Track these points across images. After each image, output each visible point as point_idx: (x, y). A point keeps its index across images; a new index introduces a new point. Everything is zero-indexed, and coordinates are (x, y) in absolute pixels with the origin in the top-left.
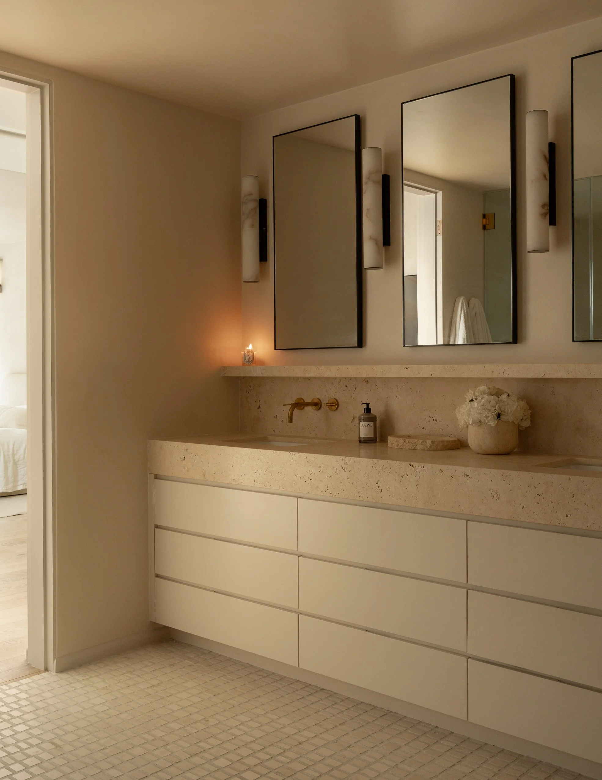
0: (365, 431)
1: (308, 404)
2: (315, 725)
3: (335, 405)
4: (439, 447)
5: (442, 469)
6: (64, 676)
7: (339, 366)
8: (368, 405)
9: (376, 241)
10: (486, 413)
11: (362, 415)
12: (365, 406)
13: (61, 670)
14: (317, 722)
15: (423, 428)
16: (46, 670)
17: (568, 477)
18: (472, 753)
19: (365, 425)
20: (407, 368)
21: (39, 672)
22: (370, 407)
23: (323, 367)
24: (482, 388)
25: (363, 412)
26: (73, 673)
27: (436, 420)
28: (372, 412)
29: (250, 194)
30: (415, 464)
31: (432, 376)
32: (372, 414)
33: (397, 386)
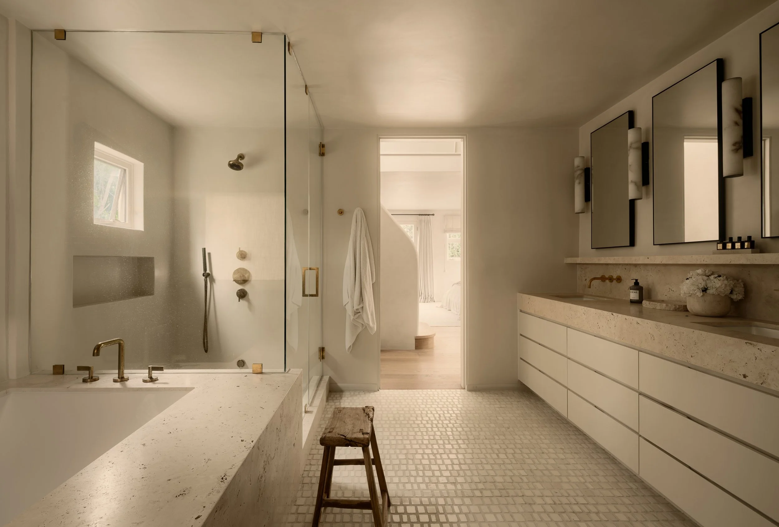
0: (634, 295)
1: (607, 279)
2: (561, 448)
3: (619, 279)
4: (672, 308)
5: (626, 318)
6: (469, 393)
7: (615, 257)
8: (637, 280)
9: (636, 184)
10: (692, 288)
11: (632, 286)
12: (634, 281)
13: (469, 390)
14: (563, 447)
15: (666, 295)
16: (464, 389)
17: (693, 330)
18: (643, 496)
19: (632, 292)
20: (648, 258)
21: (462, 389)
22: (638, 281)
23: (607, 258)
24: (700, 271)
25: (633, 284)
26: (474, 393)
27: (673, 291)
28: (640, 285)
29: (578, 167)
30: (614, 314)
31: (661, 263)
32: (640, 286)
33: (651, 269)
